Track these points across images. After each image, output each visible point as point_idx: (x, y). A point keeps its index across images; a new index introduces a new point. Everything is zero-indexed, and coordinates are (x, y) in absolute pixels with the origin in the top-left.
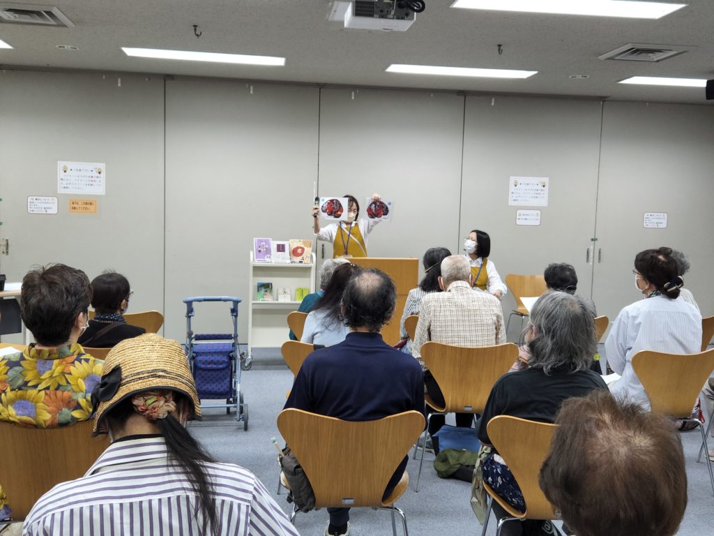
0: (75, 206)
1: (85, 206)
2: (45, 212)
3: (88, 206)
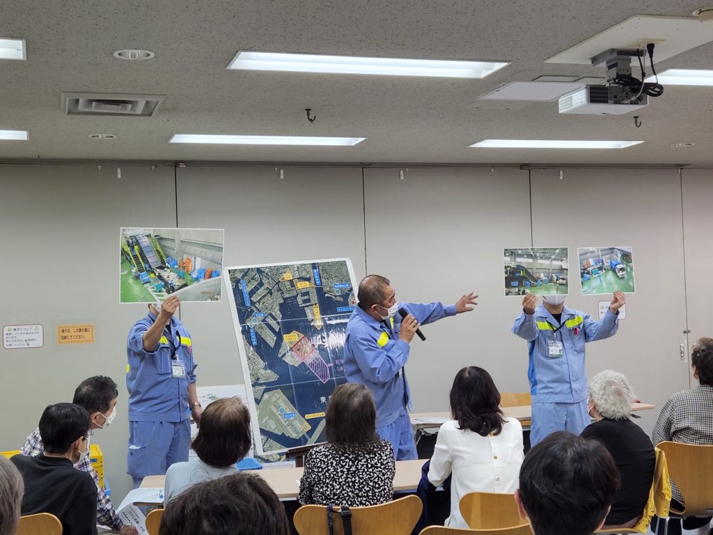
0: (64, 334)
1: (78, 334)
2: (26, 346)
3: (82, 333)
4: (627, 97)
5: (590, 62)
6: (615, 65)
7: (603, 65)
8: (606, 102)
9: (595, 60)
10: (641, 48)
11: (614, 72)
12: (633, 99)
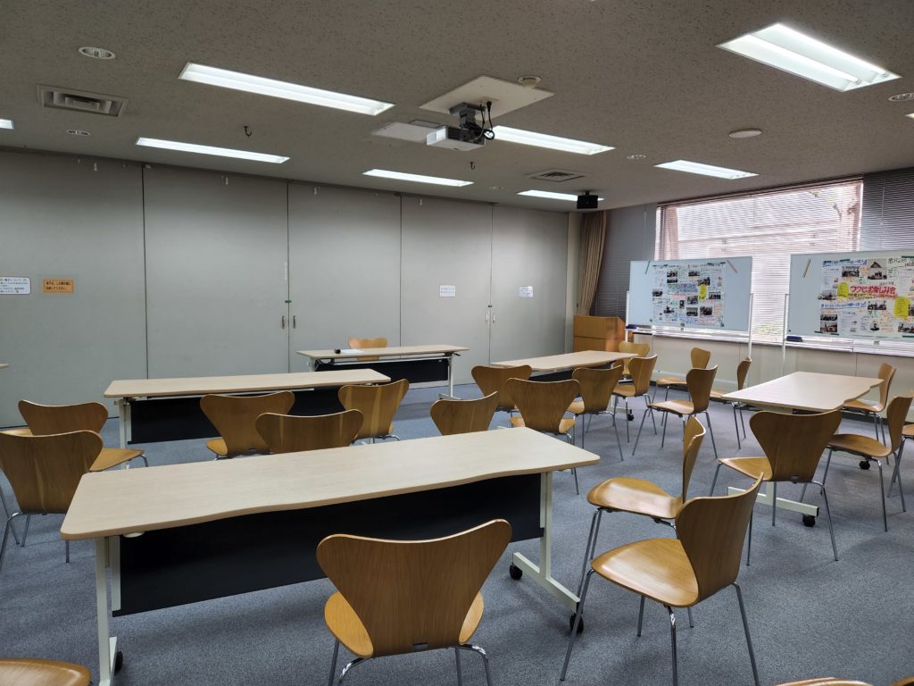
0: (49, 286)
1: (61, 286)
2: (16, 293)
3: (64, 286)
4: (472, 138)
5: (448, 112)
6: (465, 115)
7: (457, 115)
8: (458, 139)
9: (452, 110)
10: (483, 105)
11: (464, 120)
12: (476, 139)
